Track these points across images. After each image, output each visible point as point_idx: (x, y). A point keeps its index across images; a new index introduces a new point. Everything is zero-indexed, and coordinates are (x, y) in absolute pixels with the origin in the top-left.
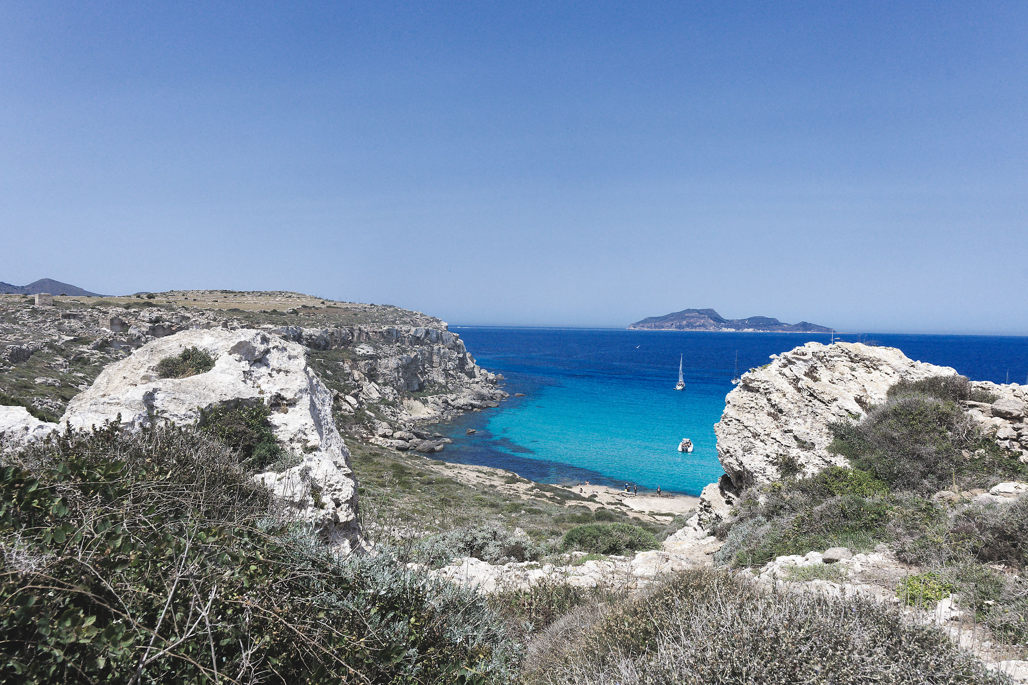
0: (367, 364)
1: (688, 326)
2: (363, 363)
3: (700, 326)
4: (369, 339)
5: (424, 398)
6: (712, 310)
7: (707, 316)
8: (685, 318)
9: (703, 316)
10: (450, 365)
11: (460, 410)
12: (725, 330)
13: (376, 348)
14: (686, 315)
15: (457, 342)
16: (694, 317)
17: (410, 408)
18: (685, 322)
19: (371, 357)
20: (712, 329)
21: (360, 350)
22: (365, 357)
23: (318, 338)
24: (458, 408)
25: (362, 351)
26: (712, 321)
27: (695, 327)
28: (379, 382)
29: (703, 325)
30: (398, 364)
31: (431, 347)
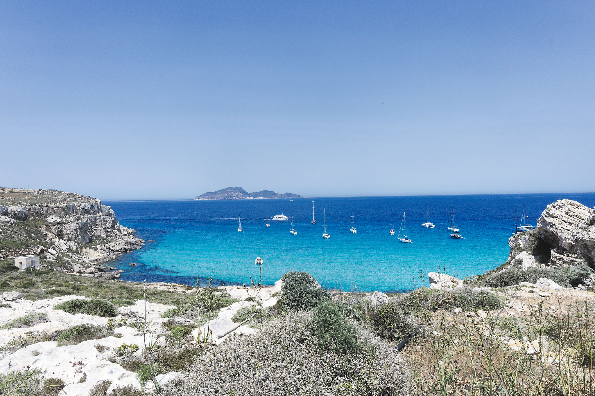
0: (56, 228)
1: (228, 197)
2: (54, 227)
3: (235, 196)
4: (54, 212)
5: (95, 247)
6: (241, 188)
7: (238, 191)
8: (227, 192)
9: (236, 191)
10: (108, 225)
11: (118, 253)
12: (248, 198)
13: (60, 217)
14: (227, 191)
15: (110, 211)
16: (231, 192)
17: (87, 254)
18: (226, 195)
19: (59, 223)
20: (241, 198)
21: (50, 219)
22: (54, 224)
23: (20, 213)
24: (117, 251)
25: (52, 220)
26: (241, 194)
27: (232, 197)
28: (64, 239)
29: (237, 196)
30: (76, 226)
31: (95, 215)
